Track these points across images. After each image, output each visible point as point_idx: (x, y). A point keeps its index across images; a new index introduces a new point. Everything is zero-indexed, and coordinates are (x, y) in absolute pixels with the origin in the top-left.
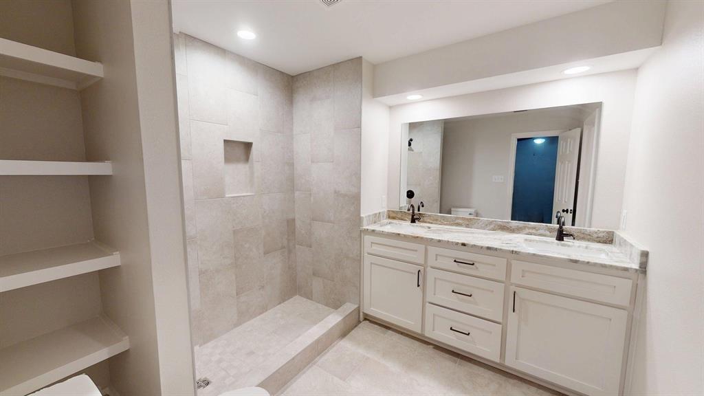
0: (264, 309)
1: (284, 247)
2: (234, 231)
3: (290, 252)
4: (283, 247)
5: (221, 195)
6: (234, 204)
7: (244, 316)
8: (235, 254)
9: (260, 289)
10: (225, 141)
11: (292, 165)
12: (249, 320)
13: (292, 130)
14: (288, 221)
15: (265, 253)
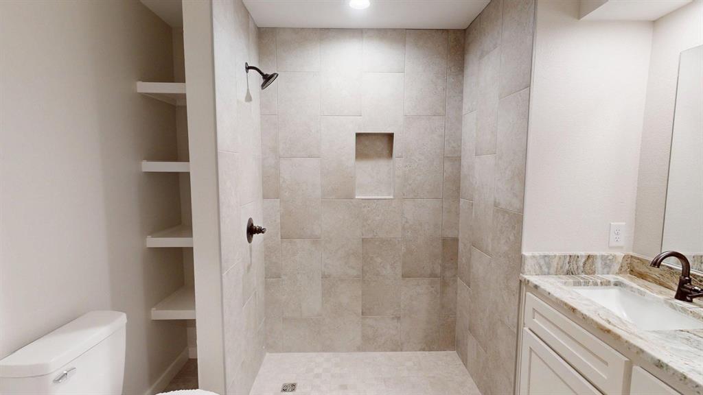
0: (397, 347)
1: (436, 276)
2: (363, 240)
3: (444, 284)
4: (433, 275)
5: (350, 197)
6: (365, 207)
7: (369, 343)
8: (362, 267)
9: (393, 318)
10: (358, 135)
11: (459, 159)
12: (375, 350)
13: (460, 108)
14: (444, 240)
15: (404, 276)
